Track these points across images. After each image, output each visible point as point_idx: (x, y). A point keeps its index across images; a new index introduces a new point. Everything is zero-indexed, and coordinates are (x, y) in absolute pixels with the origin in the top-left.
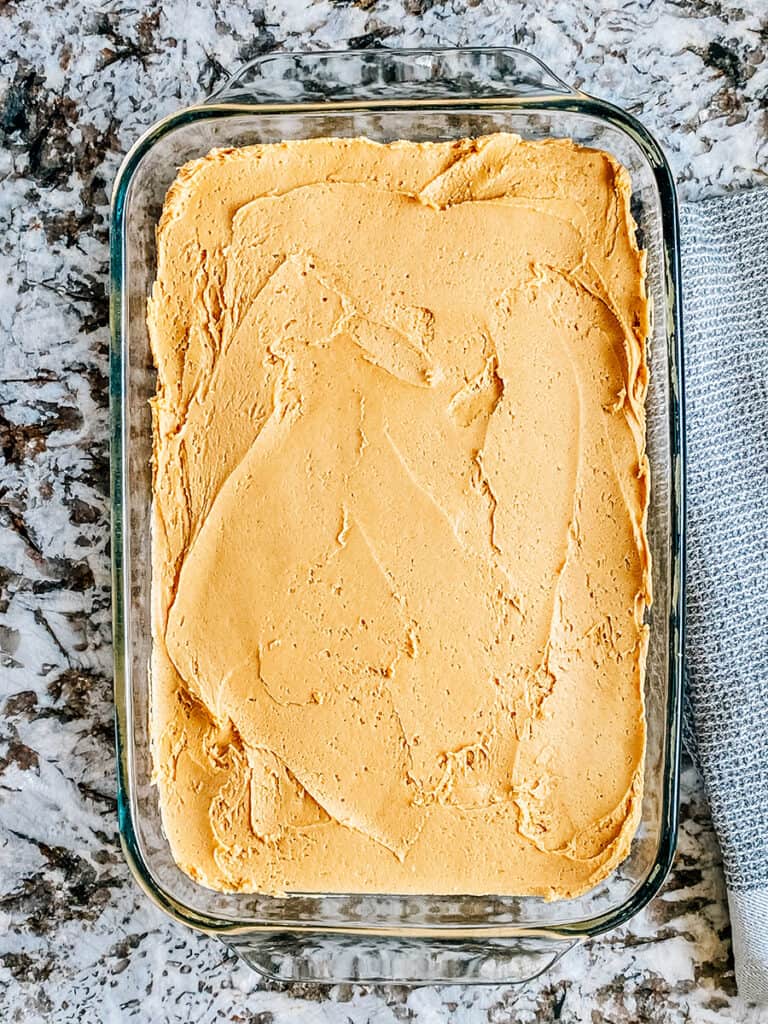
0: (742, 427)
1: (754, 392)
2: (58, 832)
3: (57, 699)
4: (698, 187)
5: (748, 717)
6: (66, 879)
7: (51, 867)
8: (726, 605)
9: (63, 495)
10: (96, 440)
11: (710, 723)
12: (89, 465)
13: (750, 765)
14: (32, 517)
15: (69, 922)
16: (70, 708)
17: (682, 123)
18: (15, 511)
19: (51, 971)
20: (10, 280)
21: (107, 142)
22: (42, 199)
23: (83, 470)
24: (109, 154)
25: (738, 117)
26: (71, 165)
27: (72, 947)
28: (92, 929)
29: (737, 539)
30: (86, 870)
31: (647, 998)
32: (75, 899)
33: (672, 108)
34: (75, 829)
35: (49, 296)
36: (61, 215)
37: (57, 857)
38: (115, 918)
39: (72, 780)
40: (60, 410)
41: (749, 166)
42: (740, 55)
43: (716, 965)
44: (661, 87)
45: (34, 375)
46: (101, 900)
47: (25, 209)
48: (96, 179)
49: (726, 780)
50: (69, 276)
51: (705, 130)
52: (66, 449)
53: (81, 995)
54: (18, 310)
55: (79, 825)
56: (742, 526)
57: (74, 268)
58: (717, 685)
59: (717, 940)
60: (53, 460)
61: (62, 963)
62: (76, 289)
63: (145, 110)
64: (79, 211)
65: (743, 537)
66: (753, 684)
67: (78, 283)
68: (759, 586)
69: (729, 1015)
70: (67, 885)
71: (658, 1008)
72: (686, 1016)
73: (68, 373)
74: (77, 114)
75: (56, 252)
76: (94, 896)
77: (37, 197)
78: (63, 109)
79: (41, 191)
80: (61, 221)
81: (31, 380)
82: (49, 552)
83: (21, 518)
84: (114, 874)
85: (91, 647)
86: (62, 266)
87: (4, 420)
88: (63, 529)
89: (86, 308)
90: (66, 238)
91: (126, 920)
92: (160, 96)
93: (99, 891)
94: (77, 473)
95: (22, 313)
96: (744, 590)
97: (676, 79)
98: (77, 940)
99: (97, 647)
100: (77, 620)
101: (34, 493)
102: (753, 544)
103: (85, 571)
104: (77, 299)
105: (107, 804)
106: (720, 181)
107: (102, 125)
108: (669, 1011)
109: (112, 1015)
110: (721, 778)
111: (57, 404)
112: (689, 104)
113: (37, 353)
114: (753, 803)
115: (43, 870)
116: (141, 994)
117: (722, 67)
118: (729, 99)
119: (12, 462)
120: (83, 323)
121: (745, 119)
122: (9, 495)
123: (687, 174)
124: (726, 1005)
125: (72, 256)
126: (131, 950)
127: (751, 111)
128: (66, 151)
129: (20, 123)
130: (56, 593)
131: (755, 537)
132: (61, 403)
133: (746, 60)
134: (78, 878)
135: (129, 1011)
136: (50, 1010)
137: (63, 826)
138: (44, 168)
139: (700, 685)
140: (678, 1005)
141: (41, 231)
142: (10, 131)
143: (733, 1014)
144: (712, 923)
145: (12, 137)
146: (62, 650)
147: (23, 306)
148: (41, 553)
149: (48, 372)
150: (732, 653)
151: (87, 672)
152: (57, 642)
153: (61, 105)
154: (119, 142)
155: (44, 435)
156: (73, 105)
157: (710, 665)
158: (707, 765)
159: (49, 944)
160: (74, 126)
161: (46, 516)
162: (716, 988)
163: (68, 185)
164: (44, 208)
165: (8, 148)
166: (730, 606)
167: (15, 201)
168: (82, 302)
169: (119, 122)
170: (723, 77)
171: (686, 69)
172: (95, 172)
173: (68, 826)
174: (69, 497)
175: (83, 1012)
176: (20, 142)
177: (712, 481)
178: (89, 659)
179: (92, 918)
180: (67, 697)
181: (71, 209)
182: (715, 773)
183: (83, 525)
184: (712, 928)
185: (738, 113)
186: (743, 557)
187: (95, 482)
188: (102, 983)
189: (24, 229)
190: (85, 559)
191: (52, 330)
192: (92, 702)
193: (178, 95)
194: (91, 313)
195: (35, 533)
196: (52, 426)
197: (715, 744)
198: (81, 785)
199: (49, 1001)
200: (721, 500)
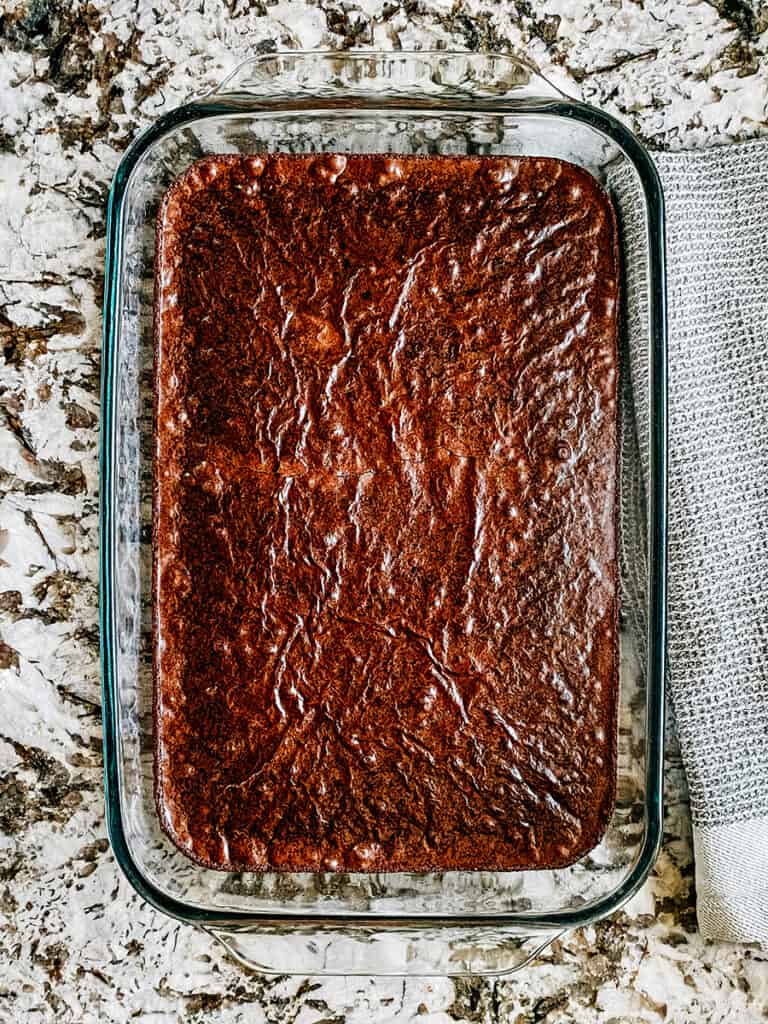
0: (729, 371)
1: (742, 337)
2: (34, 733)
3: (41, 600)
4: (706, 135)
5: (722, 655)
6: (39, 780)
7: (25, 767)
8: (705, 544)
9: (60, 398)
10: (96, 346)
11: (685, 660)
12: (88, 370)
13: (721, 703)
14: (27, 418)
15: (38, 823)
16: (54, 610)
17: (694, 72)
18: (12, 411)
19: (18, 871)
20: (22, 182)
21: (127, 52)
22: (60, 104)
23: (82, 375)
24: (128, 64)
25: (748, 69)
26: (90, 72)
27: (40, 848)
28: (62, 831)
29: (720, 479)
30: (60, 772)
31: (607, 930)
32: (47, 801)
33: (685, 57)
34: (51, 731)
35: (60, 200)
36: (77, 121)
37: (30, 757)
38: (85, 822)
39: (51, 681)
40: (63, 314)
41: (758, 117)
42: (755, 9)
43: (677, 901)
44: (675, 35)
45: (39, 277)
46: (73, 802)
47: (41, 112)
48: (114, 87)
49: (698, 716)
50: (81, 182)
51: (716, 80)
52: (66, 353)
53: (47, 896)
54: (28, 211)
55: (56, 727)
56: (724, 468)
57: (86, 174)
58: (693, 622)
59: (679, 877)
60: (53, 362)
61: (29, 864)
62: (87, 195)
63: (168, 23)
64: (96, 118)
65: (726, 478)
66: (729, 623)
67: (89, 189)
68: (739, 526)
69: (687, 951)
70: (39, 786)
71: (617, 941)
72: (644, 950)
73: (74, 278)
74: (100, 23)
75: (70, 157)
76: (66, 798)
77: (55, 101)
78: (87, 17)
79: (59, 96)
80: (76, 127)
81: (36, 282)
82: (43, 454)
83: (17, 418)
84: (87, 778)
85: (79, 551)
86: (75, 172)
87: (7, 320)
88: (58, 433)
89: (95, 215)
90: (80, 144)
91: (97, 824)
92: (183, 10)
93: (72, 794)
94: (76, 377)
95: (31, 215)
96: (724, 529)
97: (690, 29)
98: (46, 841)
99: (85, 552)
100: (67, 523)
101: (32, 394)
102: (735, 485)
103: (78, 475)
104: (88, 205)
105: (86, 708)
106: (727, 131)
107: (124, 35)
108: (628, 944)
109: (76, 917)
110: (692, 715)
111: (60, 307)
112: (702, 53)
113: (44, 255)
114: (723, 740)
115: (17, 769)
116: (106, 899)
117: (736, 20)
118: (742, 52)
119: (11, 362)
120: (92, 229)
121: (755, 72)
122: (7, 395)
123: (696, 122)
124: (685, 941)
125: (85, 161)
126: (99, 854)
127: (762, 65)
128: (86, 58)
129: (43, 28)
130: (48, 495)
131: (737, 479)
132: (65, 307)
133: (760, 15)
134: (50, 780)
135: (92, 915)
136: (14, 910)
137: (40, 728)
138: (63, 74)
139: (676, 622)
140: (637, 938)
141: (56, 135)
142: (32, 35)
143: (690, 949)
144: (675, 859)
145: (33, 41)
146: (50, 552)
147: (33, 208)
148: (35, 454)
149: (54, 275)
150: (709, 591)
151: (74, 576)
152: (45, 544)
153: (85, 12)
154: (140, 53)
155: (46, 338)
156: (97, 13)
157: (688, 602)
158: (679, 701)
159: (17, 844)
160: (96, 34)
161: (43, 418)
162: (676, 924)
163: (87, 92)
164: (60, 113)
165: (30, 52)
166: (710, 545)
167: (33, 104)
168: (92, 208)
169: (140, 33)
170: (737, 30)
171: (701, 19)
172: (114, 81)
173: (45, 728)
174: (66, 401)
175: (47, 914)
176: (41, 47)
177: (697, 421)
178: (76, 562)
179: (62, 820)
180: (52, 600)
181: (87, 116)
182: (687, 709)
183: (78, 430)
184: (675, 864)
185: (750, 66)
186: (725, 497)
187: (93, 388)
188: (68, 886)
189: (39, 132)
190: (79, 463)
191: (61, 233)
192: (77, 606)
193: (201, 11)
194: (100, 219)
195: (30, 435)
196: (54, 329)
197: (688, 680)
198: (60, 688)
199: (13, 901)
200: (704, 441)
